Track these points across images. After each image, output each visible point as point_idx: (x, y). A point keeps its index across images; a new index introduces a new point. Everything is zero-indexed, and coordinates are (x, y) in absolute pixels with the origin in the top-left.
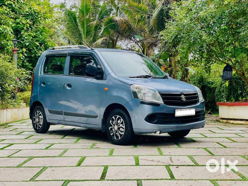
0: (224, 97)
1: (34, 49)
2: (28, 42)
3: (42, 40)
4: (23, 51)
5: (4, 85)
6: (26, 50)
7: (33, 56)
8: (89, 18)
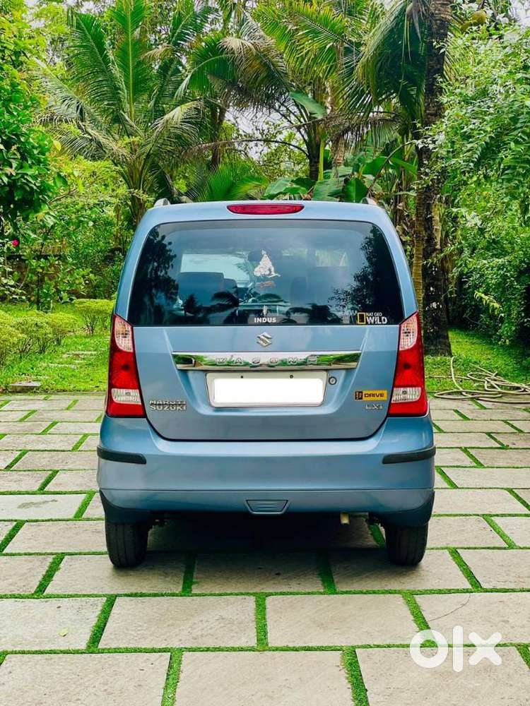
8: (142, 38)
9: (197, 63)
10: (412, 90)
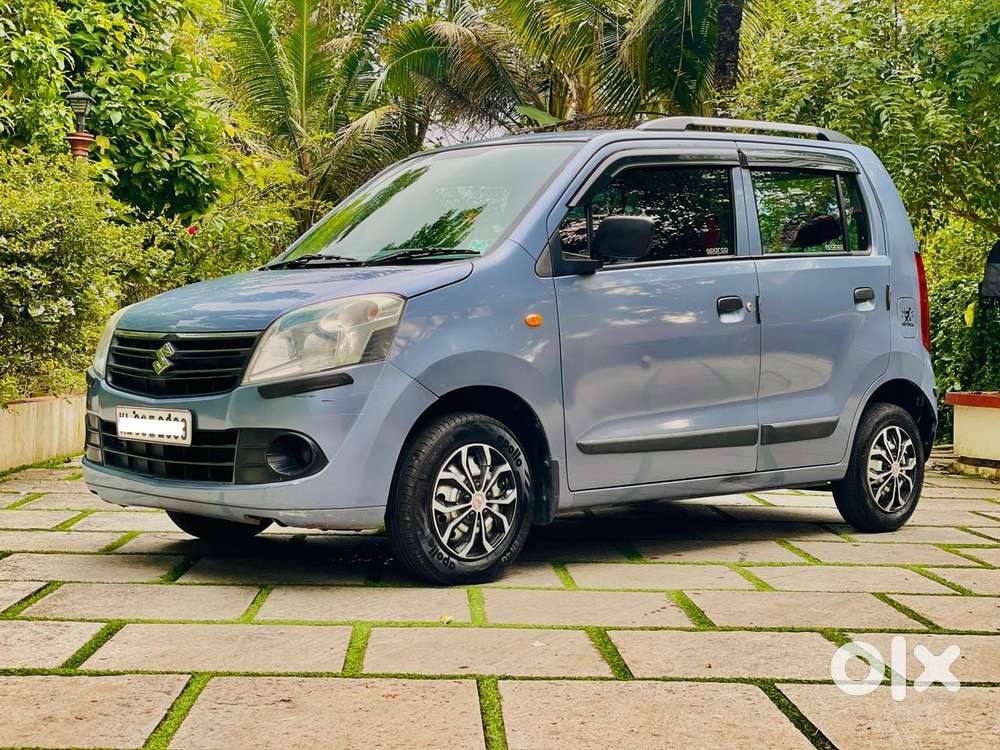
0: (949, 370)
1: (139, 139)
2: (117, 109)
3: (175, 106)
4: (99, 148)
5: (81, 291)
6: (111, 142)
7: (137, 169)
8: (321, 23)
9: (397, 55)
10: (690, 84)
